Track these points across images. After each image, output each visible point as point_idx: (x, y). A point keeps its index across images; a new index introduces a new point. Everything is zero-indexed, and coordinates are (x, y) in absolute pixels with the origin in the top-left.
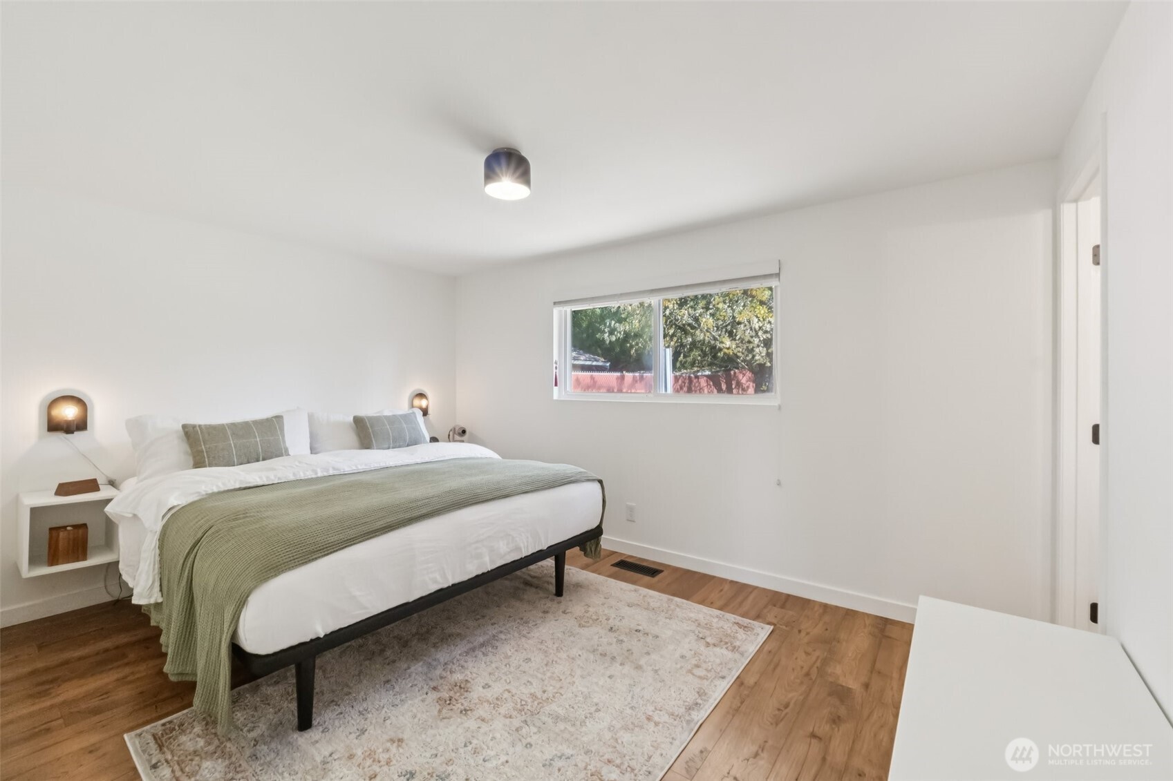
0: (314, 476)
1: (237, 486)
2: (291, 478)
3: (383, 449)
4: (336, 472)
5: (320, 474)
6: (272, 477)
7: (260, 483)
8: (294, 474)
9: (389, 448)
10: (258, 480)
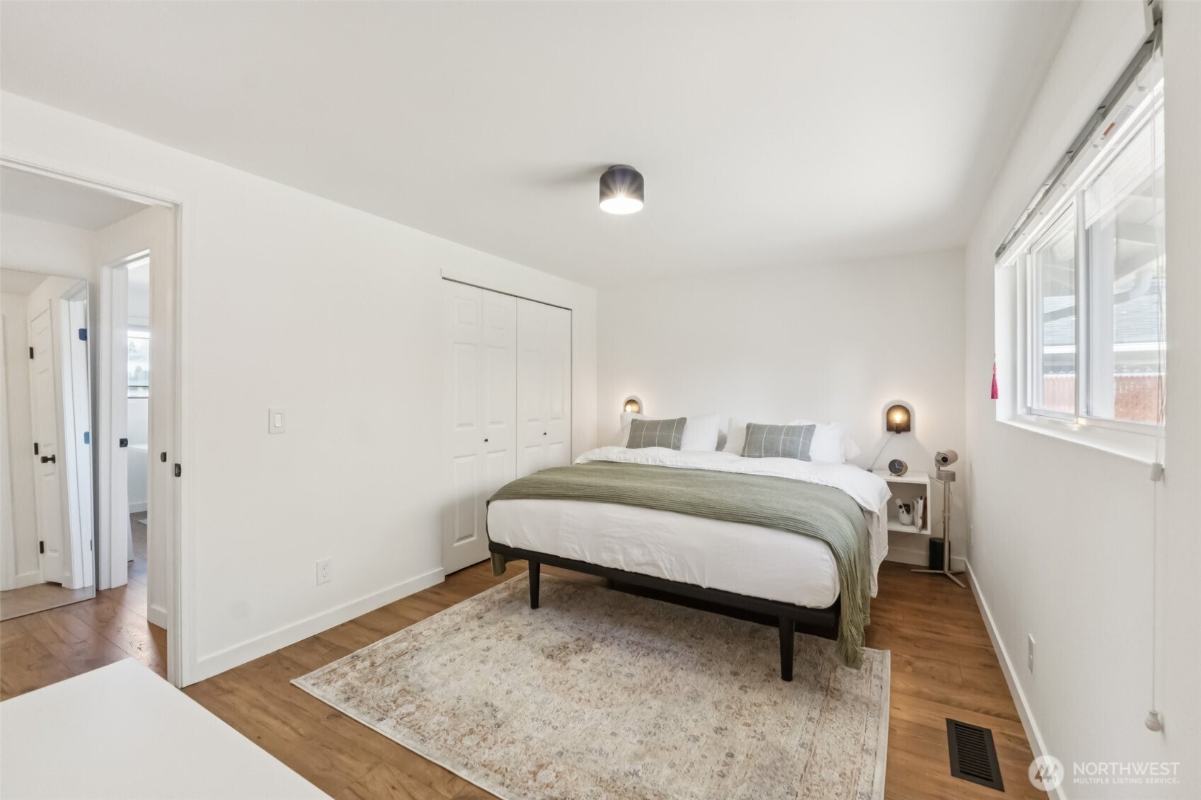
0: (646, 463)
1: (604, 459)
2: (633, 461)
3: (754, 457)
4: (661, 464)
5: (650, 463)
6: (622, 458)
7: (615, 460)
8: (635, 459)
9: (761, 457)
10: (615, 457)
